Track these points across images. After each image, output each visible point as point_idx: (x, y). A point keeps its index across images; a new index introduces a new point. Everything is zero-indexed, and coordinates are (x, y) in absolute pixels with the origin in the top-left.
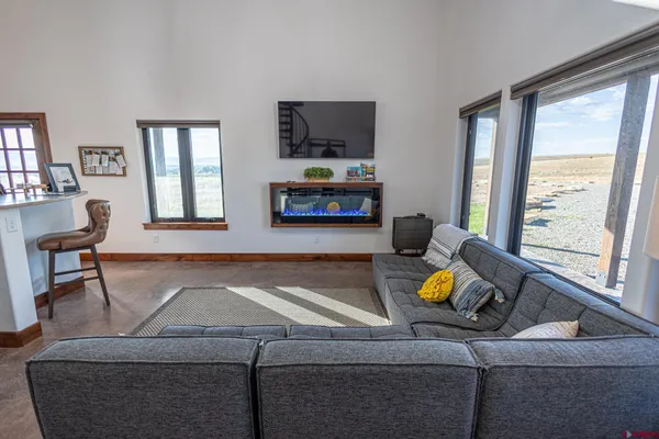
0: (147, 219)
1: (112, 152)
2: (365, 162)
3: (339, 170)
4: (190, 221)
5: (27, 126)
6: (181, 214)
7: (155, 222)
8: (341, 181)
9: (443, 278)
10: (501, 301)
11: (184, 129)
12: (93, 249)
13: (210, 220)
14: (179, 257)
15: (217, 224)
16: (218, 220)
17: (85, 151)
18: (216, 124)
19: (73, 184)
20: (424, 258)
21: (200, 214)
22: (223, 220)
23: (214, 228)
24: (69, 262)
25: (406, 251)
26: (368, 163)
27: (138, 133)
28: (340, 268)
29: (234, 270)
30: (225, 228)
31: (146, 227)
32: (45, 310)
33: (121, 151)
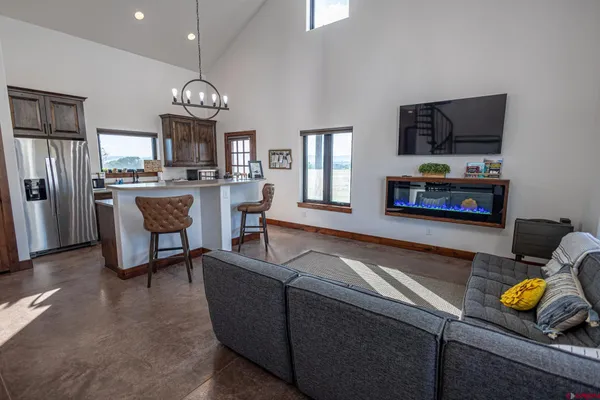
0: (300, 200)
1: (285, 153)
2: (489, 158)
3: (458, 166)
4: (327, 204)
5: (247, 139)
6: (321, 199)
7: (305, 202)
8: (460, 177)
9: (528, 285)
10: (594, 324)
11: (328, 134)
12: (263, 215)
13: (340, 204)
14: (317, 230)
15: (345, 208)
16: (346, 205)
17: (272, 153)
18: (349, 129)
19: (259, 173)
20: (544, 268)
21: (334, 199)
22: (349, 205)
23: (341, 210)
24: (253, 220)
25: (527, 258)
26: (495, 159)
27: (300, 139)
28: (449, 262)
29: (353, 246)
30: (350, 211)
31: (300, 205)
32: (237, 247)
33: (289, 152)
